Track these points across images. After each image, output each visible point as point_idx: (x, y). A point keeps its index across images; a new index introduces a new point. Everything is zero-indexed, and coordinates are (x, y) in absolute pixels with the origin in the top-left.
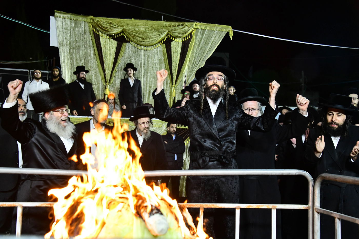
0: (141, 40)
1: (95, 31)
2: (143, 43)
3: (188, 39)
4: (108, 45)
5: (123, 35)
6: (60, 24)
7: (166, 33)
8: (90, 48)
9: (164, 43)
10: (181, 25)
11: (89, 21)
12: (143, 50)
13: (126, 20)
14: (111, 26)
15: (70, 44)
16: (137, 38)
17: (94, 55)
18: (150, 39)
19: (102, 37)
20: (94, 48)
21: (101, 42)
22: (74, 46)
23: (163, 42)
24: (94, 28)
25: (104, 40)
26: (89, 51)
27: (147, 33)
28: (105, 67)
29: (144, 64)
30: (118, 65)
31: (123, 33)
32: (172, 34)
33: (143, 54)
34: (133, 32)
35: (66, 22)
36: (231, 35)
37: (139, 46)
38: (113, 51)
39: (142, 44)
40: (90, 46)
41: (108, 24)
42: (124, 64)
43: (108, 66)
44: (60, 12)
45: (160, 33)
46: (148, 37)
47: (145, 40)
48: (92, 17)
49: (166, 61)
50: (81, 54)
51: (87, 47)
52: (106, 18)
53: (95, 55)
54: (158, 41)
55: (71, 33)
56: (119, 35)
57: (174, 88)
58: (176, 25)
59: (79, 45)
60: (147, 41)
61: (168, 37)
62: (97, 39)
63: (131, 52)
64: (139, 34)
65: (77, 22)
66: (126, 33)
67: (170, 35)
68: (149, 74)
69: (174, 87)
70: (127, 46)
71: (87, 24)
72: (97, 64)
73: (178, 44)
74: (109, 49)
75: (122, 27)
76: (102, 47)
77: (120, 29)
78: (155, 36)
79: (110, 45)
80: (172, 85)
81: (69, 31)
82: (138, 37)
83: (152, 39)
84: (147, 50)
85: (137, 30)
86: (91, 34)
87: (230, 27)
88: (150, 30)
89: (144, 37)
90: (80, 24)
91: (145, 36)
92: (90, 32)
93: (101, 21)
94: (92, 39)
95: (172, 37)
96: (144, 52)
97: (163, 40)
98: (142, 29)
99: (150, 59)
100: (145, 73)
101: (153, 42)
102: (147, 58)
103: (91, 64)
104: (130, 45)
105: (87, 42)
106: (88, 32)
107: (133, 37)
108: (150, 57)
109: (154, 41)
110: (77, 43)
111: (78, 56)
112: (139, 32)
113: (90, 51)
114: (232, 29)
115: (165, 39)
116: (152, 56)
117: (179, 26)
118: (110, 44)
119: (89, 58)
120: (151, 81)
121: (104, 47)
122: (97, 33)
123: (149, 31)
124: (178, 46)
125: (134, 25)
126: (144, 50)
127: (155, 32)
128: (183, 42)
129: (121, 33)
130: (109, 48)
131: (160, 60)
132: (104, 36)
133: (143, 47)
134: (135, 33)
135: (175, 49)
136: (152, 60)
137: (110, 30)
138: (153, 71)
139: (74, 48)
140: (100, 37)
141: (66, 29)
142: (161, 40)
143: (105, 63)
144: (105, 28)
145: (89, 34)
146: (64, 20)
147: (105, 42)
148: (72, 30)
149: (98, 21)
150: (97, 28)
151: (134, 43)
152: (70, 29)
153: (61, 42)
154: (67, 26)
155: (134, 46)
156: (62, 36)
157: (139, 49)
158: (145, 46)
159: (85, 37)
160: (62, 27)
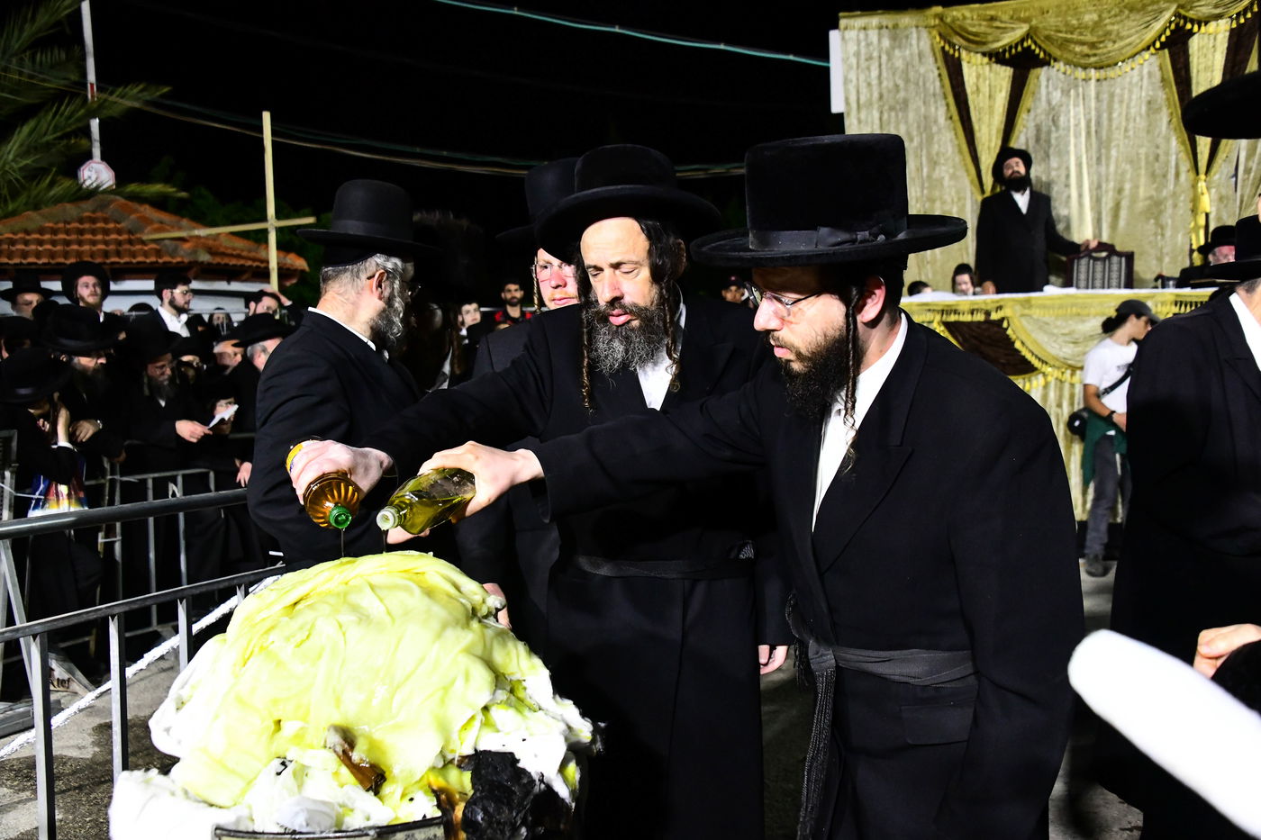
0: (1086, 49)
1: (947, 48)
2: (1093, 59)
3: (1249, 15)
4: (987, 82)
5: (1030, 47)
6: (852, 48)
7: (1168, 15)
8: (936, 102)
9: (1163, 46)
11: (933, 22)
12: (1093, 82)
14: (992, 27)
15: (881, 97)
16: (1073, 46)
17: (946, 119)
18: (1114, 42)
19: (969, 62)
20: (945, 98)
21: (966, 78)
22: (892, 102)
23: (1158, 45)
24: (945, 42)
25: (975, 69)
26: (933, 109)
27: (1106, 25)
28: (979, 148)
29: (1098, 123)
30: (1018, 137)
31: (1030, 41)
32: (1191, 14)
33: (1093, 94)
34: (1060, 32)
35: (869, 41)
37: (1080, 69)
38: (1002, 98)
39: (1090, 64)
40: (934, 95)
41: (984, 23)
42: (1035, 132)
43: (987, 144)
44: (851, 14)
45: (1149, 18)
46: (1108, 36)
47: (1100, 48)
48: (938, 9)
49: (1172, 103)
51: (929, 98)
52: (977, 5)
53: (951, 118)
54: (1143, 45)
55: (884, 67)
56: (1016, 48)
57: (1202, 185)
59: (904, 99)
60: (1105, 50)
61: (1177, 25)
62: (954, 70)
63: (1055, 93)
64: (1081, 34)
65: (898, 32)
66: (1038, 38)
67: (1185, 18)
68: (1114, 153)
69: (1205, 181)
70: (1043, 78)
71: (924, 34)
72: (956, 142)
73: (1215, 39)
74: (990, 96)
75: (1025, 22)
76: (969, 91)
77: (1022, 30)
78: (1134, 30)
79: (993, 84)
80: (1197, 173)
81: (877, 64)
82: (1076, 43)
83: (1122, 43)
84: (1105, 79)
85: (1074, 22)
86: (936, 59)
88: (1116, 16)
89: (1095, 39)
90: (907, 37)
91: (1099, 37)
92: (934, 54)
93: (964, 18)
94: (940, 75)
95: (1192, 21)
96: (1097, 87)
97: (1160, 37)
98: (1090, 18)
99: (1116, 106)
100: (1103, 151)
101: (1124, 51)
102: (1105, 103)
103: (940, 146)
104: (1055, 69)
105: (928, 85)
106: (927, 55)
107: (1060, 47)
108: (1116, 99)
109: (1128, 48)
110: (899, 92)
112: (1081, 27)
113: (937, 108)
115: (1168, 33)
116: (1122, 95)
118: (993, 79)
119: (935, 129)
120: (1120, 171)
121: (973, 93)
122: (954, 55)
123: (1113, 20)
124: (1214, 46)
126: (1098, 80)
127: (1133, 18)
128: (1232, 30)
129: (1023, 40)
130: (990, 91)
131: (1149, 102)
132: (973, 60)
133: (1093, 71)
134: (1066, 32)
135: (1202, 60)
136: (1124, 106)
137: (990, 38)
138: (1126, 141)
139: (892, 108)
140: (965, 65)
141: (869, 58)
142: (1153, 40)
143: (977, 135)
144: (976, 34)
145: (931, 60)
146: (862, 35)
147: (978, 77)
148: (884, 57)
149: (954, 19)
150: (955, 41)
151: (1065, 64)
152: (880, 57)
153: (853, 99)
154: (871, 48)
155: (1065, 73)
156: (858, 79)
157: (1080, 80)
158: (1099, 67)
159: (922, 70)
160: (857, 54)
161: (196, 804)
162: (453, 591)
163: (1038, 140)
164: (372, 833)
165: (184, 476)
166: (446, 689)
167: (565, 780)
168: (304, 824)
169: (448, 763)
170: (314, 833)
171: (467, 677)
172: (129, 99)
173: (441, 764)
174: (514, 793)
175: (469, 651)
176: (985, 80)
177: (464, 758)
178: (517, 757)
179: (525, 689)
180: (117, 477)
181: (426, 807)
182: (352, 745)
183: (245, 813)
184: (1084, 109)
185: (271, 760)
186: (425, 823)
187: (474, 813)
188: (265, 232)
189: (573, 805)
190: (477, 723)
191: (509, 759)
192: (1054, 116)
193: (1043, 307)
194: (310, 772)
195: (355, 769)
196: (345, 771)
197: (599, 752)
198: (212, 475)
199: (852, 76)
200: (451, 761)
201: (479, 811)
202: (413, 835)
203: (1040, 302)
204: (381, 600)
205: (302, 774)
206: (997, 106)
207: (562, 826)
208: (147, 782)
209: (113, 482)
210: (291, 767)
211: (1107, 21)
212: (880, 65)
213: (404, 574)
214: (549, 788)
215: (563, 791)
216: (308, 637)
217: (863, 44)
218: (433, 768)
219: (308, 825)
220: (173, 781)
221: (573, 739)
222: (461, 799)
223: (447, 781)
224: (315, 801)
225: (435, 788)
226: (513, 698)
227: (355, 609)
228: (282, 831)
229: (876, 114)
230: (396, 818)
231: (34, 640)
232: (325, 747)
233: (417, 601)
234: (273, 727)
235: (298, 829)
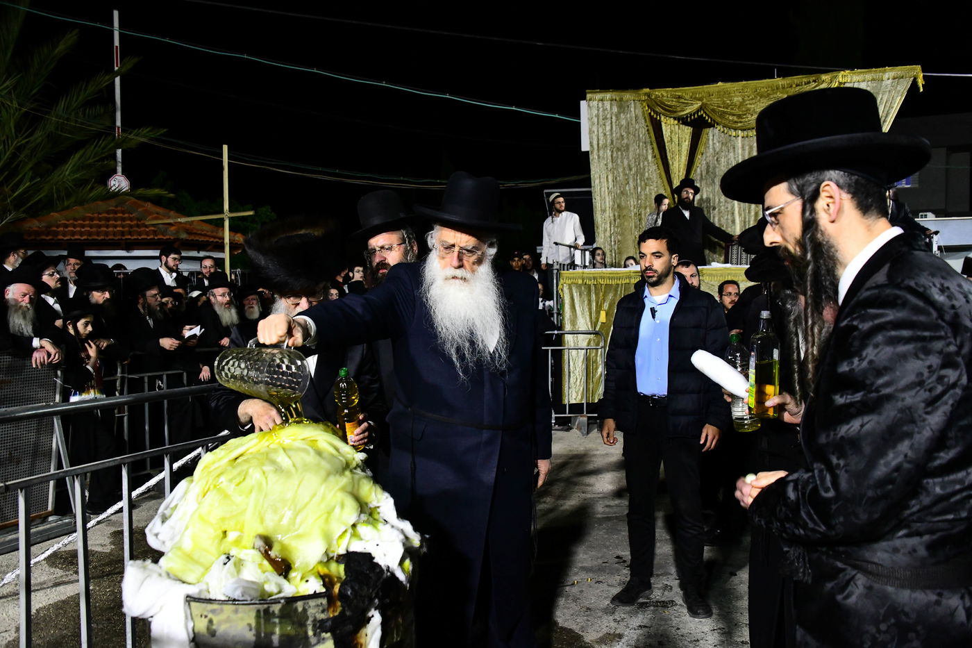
0: (735, 118)
1: (652, 114)
2: (739, 124)
5: (702, 115)
6: (594, 111)
8: (646, 147)
10: (811, 81)
11: (643, 98)
12: (740, 138)
13: (707, 88)
14: (679, 103)
15: (612, 142)
16: (727, 116)
17: (652, 158)
19: (666, 123)
20: (652, 144)
21: (664, 133)
22: (619, 146)
24: (651, 110)
25: (669, 127)
26: (644, 151)
27: (747, 105)
28: (672, 176)
30: (696, 171)
31: (702, 112)
33: (740, 145)
34: (720, 107)
35: (605, 108)
36: (921, 82)
37: (732, 130)
38: (686, 145)
39: (738, 127)
40: (645, 143)
41: (675, 100)
42: (706, 167)
43: (677, 172)
44: (594, 90)
46: (749, 111)
47: (744, 118)
48: (647, 90)
50: (631, 158)
51: (641, 144)
52: (671, 89)
53: (655, 157)
55: (613, 123)
56: (694, 116)
58: (803, 83)
59: (627, 144)
60: (747, 120)
62: (657, 128)
63: (718, 144)
64: (732, 109)
65: (622, 103)
66: (707, 110)
70: (711, 134)
71: (638, 103)
72: (658, 171)
74: (679, 144)
75: (699, 100)
76: (666, 141)
77: (697, 105)
79: (680, 136)
81: (610, 122)
82: (729, 115)
84: (747, 137)
85: (728, 102)
86: (646, 120)
87: (919, 68)
88: (752, 99)
89: (741, 113)
90: (628, 107)
91: (743, 111)
92: (645, 118)
93: (663, 96)
94: (648, 130)
96: (742, 141)
98: (737, 99)
102: (748, 151)
103: (648, 174)
104: (718, 129)
105: (641, 136)
106: (640, 118)
107: (721, 116)
110: (623, 140)
111: (626, 162)
112: (733, 105)
113: (647, 150)
114: (923, 72)
117: (809, 82)
118: (680, 133)
119: (645, 163)
121: (668, 142)
122: (656, 118)
123: (751, 102)
125: (722, 93)
126: (743, 137)
127: (763, 101)
129: (698, 111)
130: (679, 141)
132: (668, 122)
133: (740, 131)
134: (723, 108)
137: (679, 109)
139: (618, 149)
140: (663, 124)
141: (605, 119)
143: (671, 167)
144: (669, 106)
145: (643, 121)
146: (600, 104)
147: (671, 132)
148: (614, 118)
149: (657, 97)
150: (657, 110)
151: (724, 127)
152: (612, 118)
153: (595, 143)
154: (606, 112)
155: (723, 132)
156: (598, 131)
157: (732, 137)
158: (743, 130)
159: (637, 127)
160: (597, 116)
161: (174, 582)
162: (334, 452)
163: (708, 172)
164: (282, 601)
165: (167, 375)
166: (330, 512)
167: (403, 570)
168: (240, 595)
169: (330, 559)
170: (246, 601)
171: (342, 506)
172: (141, 136)
173: (325, 560)
174: (370, 578)
175: (343, 489)
176: (676, 134)
177: (339, 556)
178: (373, 556)
179: (379, 513)
180: (126, 375)
181: (315, 586)
182: (270, 547)
183: (204, 587)
184: (735, 154)
185: (220, 556)
186: (315, 596)
187: (345, 589)
188: (222, 220)
189: (408, 585)
190: (348, 535)
191: (368, 557)
192: (717, 160)
193: (711, 275)
194: (244, 563)
195: (272, 562)
196: (266, 563)
197: (424, 553)
198: (185, 374)
199: (595, 129)
200: (332, 558)
201: (349, 588)
202: (308, 603)
203: (708, 272)
204: (289, 457)
205: (239, 564)
206: (683, 150)
207: (401, 599)
208: (145, 568)
209: (123, 378)
210: (232, 560)
211: (748, 102)
212: (611, 123)
213: (303, 441)
214: (393, 575)
215: (401, 577)
216: (244, 479)
217: (601, 109)
218: (321, 562)
219: (243, 596)
220: (160, 567)
221: (408, 545)
222: (338, 582)
223: (330, 571)
224: (247, 581)
225: (322, 574)
226: (371, 519)
227: (273, 462)
228: (227, 599)
229: (609, 153)
230: (298, 592)
231: (77, 478)
232: (254, 548)
233: (311, 458)
234: (221, 535)
235: (236, 598)
